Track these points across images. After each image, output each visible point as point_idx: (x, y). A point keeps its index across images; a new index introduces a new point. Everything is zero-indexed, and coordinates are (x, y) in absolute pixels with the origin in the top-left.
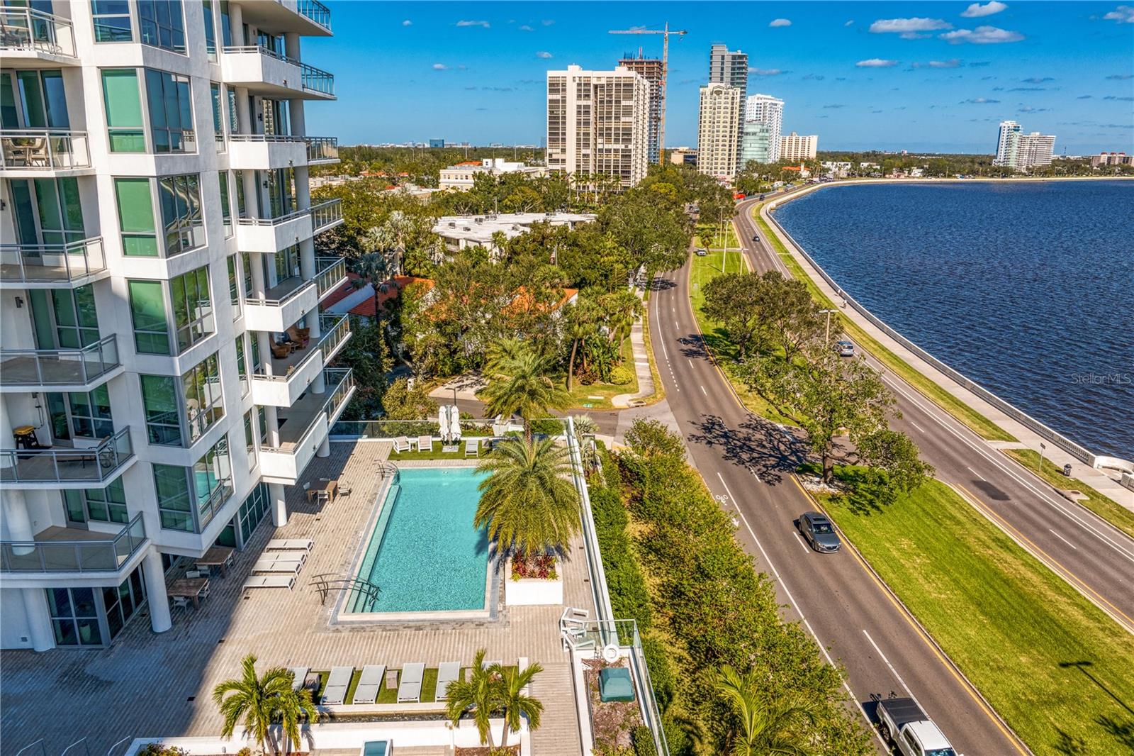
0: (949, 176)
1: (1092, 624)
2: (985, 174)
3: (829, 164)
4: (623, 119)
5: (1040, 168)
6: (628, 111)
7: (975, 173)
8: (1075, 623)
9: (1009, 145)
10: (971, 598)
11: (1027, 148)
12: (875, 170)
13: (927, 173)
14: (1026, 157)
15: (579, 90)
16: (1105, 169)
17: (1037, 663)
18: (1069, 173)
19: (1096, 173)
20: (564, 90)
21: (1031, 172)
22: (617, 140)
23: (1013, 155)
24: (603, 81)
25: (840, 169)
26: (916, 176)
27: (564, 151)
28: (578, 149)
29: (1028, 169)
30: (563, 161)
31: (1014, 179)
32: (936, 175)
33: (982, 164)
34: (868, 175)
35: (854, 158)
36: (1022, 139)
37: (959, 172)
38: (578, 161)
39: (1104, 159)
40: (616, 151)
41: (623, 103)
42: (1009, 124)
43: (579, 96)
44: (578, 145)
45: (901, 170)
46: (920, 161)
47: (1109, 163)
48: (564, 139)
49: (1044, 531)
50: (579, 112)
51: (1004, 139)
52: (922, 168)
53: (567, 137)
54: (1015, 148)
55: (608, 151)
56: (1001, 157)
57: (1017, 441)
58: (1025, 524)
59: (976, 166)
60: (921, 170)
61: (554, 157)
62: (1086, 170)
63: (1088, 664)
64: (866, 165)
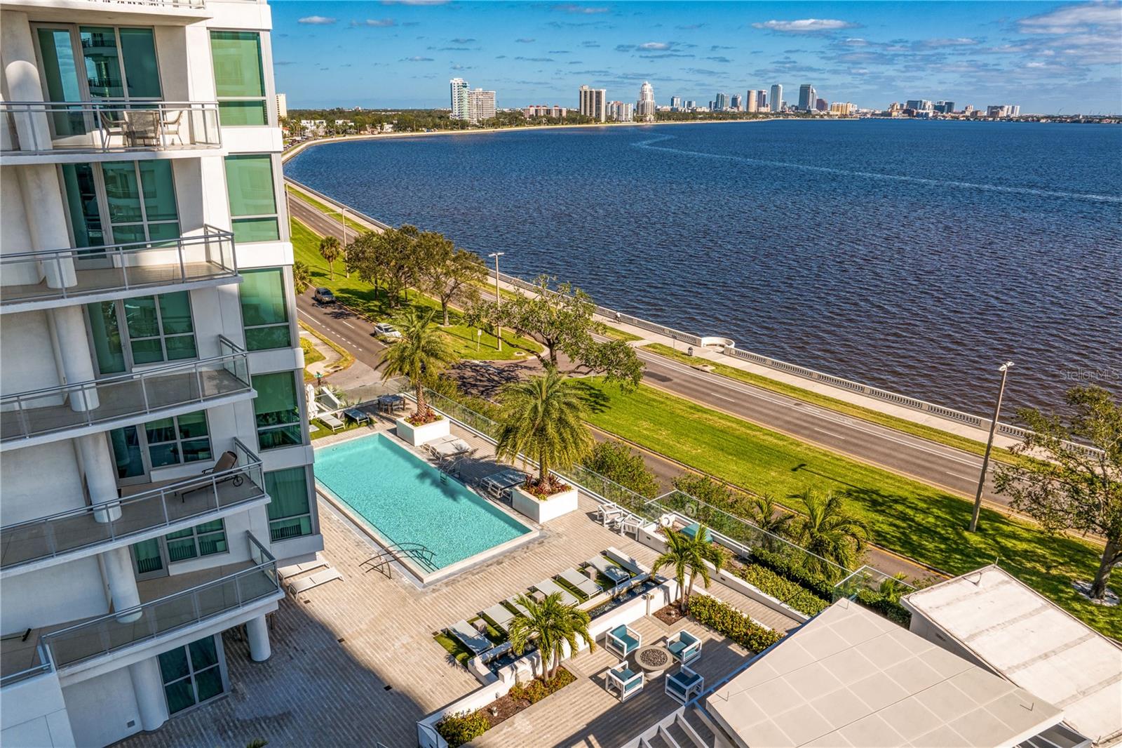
0: (417, 130)
1: (785, 443)
2: (446, 127)
3: (304, 123)
5: (488, 120)
7: (438, 126)
8: (776, 445)
9: (461, 100)
10: (715, 447)
11: (475, 102)
12: (350, 127)
13: (398, 128)
14: (475, 110)
16: (535, 119)
17: (781, 474)
18: (511, 124)
19: (530, 124)
21: (482, 124)
23: (466, 108)
25: (318, 127)
26: (388, 131)
29: (479, 121)
31: (469, 131)
32: (405, 130)
33: (440, 118)
34: (345, 132)
35: (329, 116)
36: (470, 95)
37: (425, 126)
39: (532, 111)
42: (457, 81)
45: (374, 126)
46: (387, 117)
47: (537, 115)
49: (709, 395)
51: (456, 95)
52: (392, 123)
54: (466, 102)
56: (456, 112)
57: (642, 339)
58: (695, 393)
59: (437, 121)
60: (391, 126)
62: (522, 121)
63: (804, 465)
64: (340, 122)
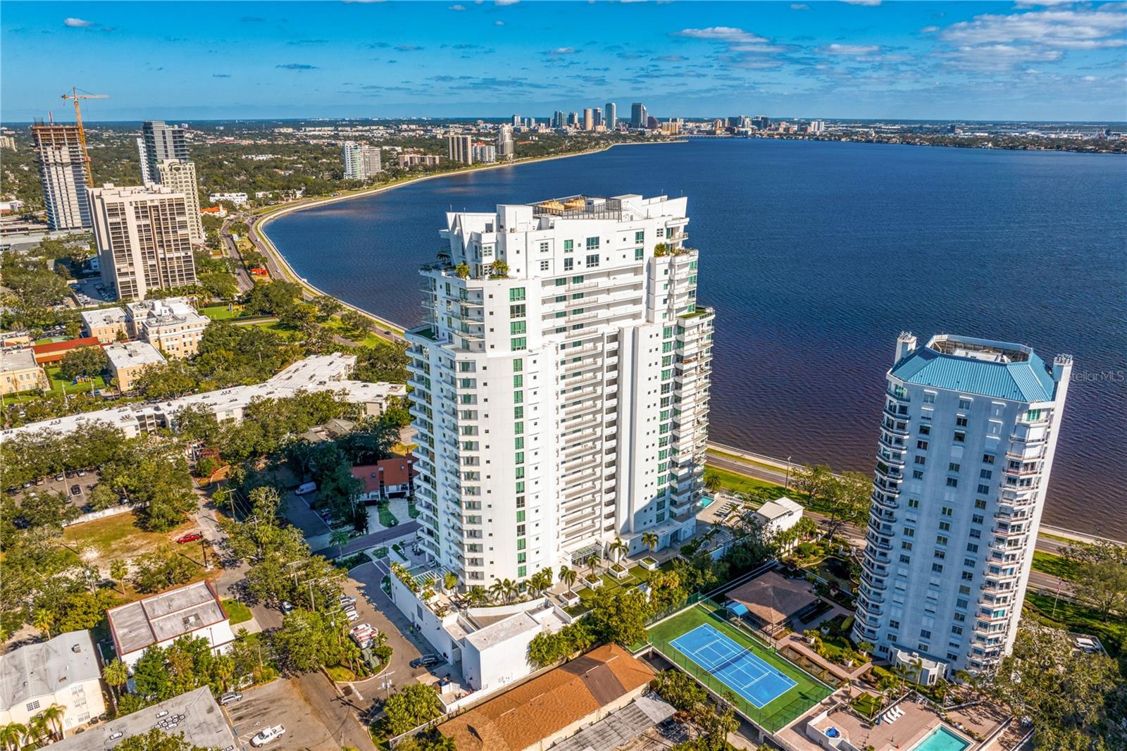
4: (180, 232)
5: (376, 177)
6: (183, 226)
14: (363, 166)
15: (137, 213)
16: (413, 168)
18: (397, 178)
20: (123, 214)
22: (177, 250)
24: (156, 203)
27: (131, 264)
28: (145, 262)
29: (368, 177)
30: (133, 273)
38: (146, 271)
40: (178, 258)
41: (178, 219)
43: (138, 217)
44: (144, 258)
45: (287, 194)
47: (412, 163)
48: (130, 255)
50: (140, 231)
53: (133, 253)
54: (358, 163)
55: (171, 259)
61: (123, 271)
64: (260, 194)
